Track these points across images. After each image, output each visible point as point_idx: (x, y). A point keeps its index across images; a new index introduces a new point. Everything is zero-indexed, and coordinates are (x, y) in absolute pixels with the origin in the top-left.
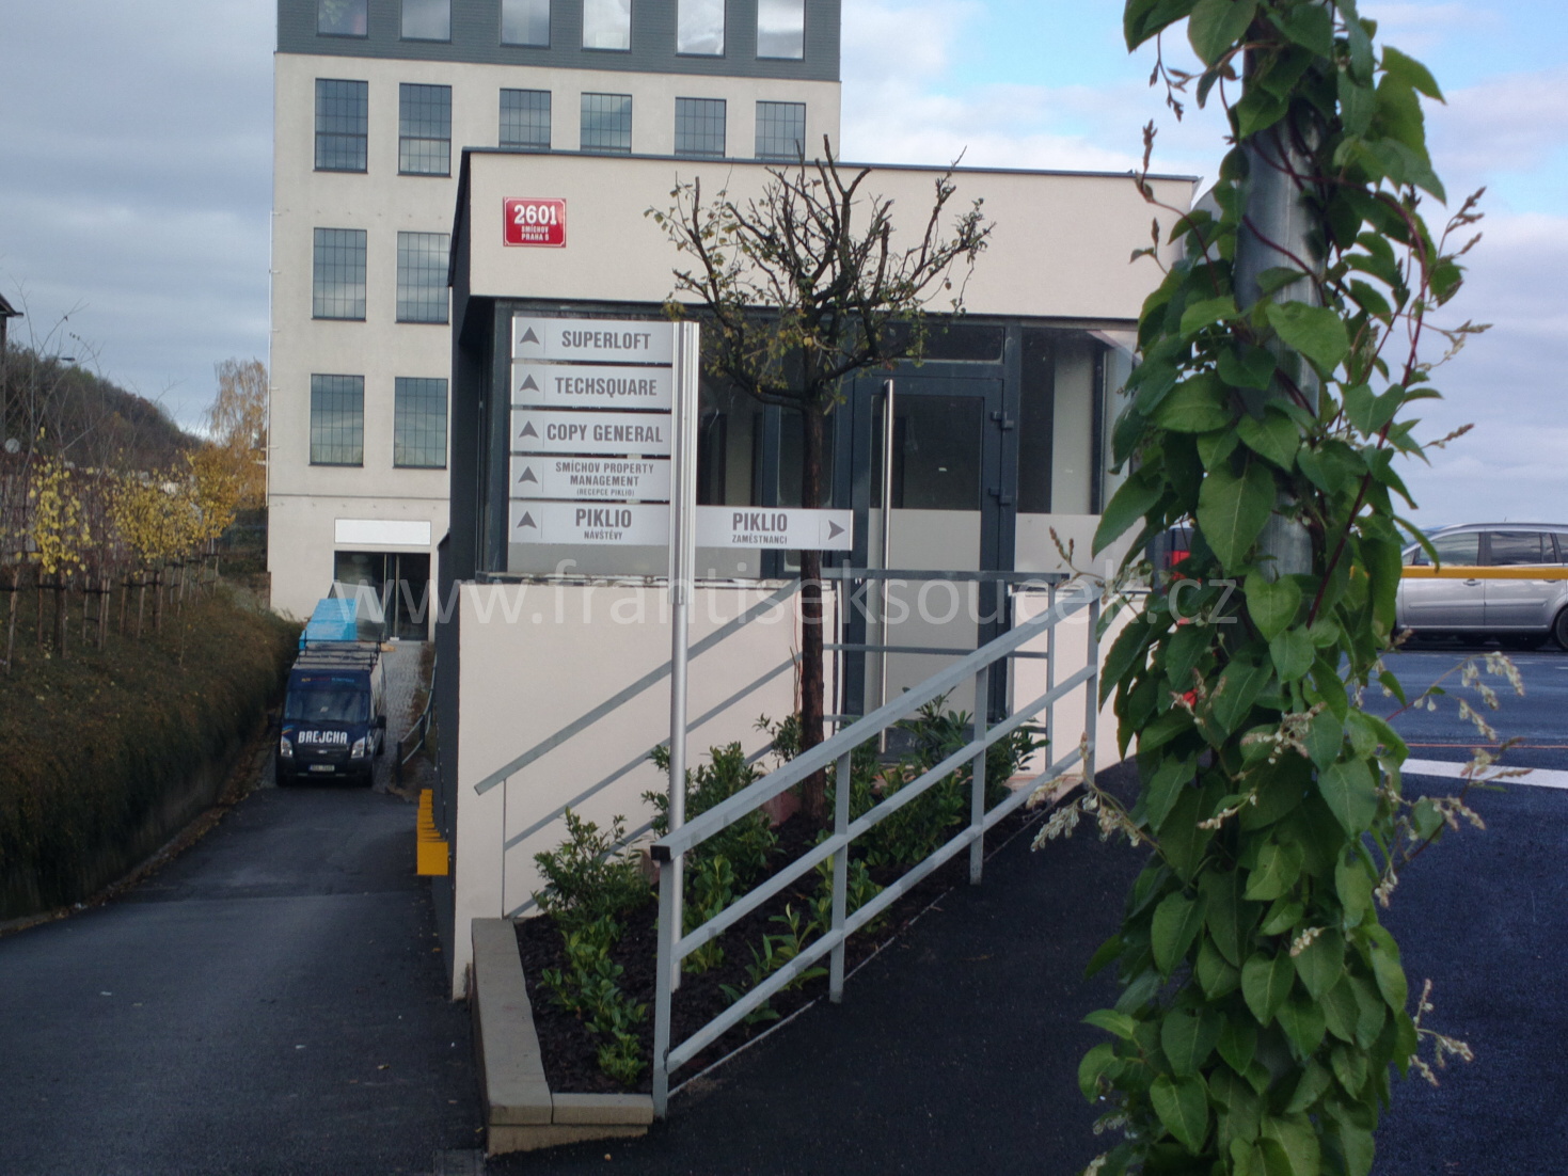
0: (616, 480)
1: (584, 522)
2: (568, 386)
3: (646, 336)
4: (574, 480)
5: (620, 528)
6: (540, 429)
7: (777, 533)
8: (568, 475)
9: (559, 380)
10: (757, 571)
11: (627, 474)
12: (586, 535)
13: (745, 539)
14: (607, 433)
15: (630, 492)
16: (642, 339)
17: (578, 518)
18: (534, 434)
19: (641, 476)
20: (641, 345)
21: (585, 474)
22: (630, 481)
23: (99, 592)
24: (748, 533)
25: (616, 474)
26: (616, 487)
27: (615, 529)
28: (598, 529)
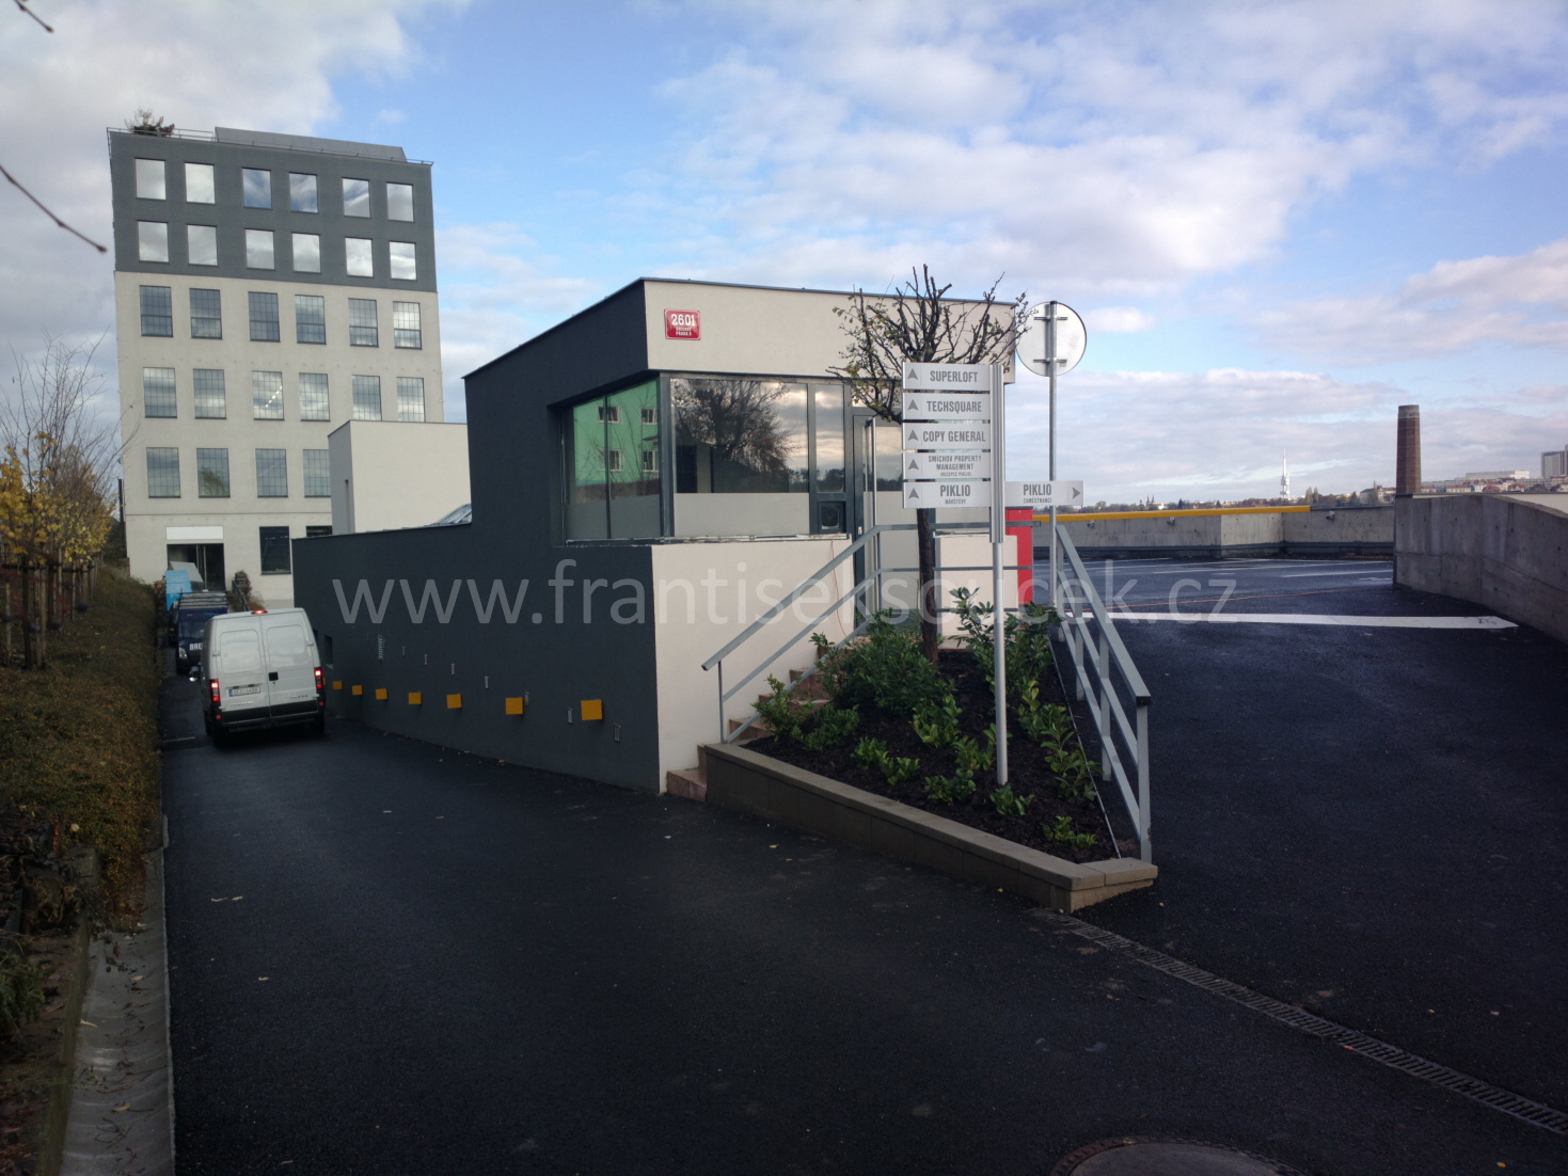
0: (961, 466)
1: (945, 493)
2: (934, 406)
3: (975, 373)
4: (938, 467)
5: (965, 497)
6: (919, 435)
7: (1046, 496)
8: (935, 464)
9: (929, 402)
10: (808, 531)
11: (967, 462)
12: (947, 502)
13: (1030, 500)
14: (956, 436)
15: (969, 474)
16: (973, 375)
17: (942, 491)
18: (916, 438)
19: (975, 463)
20: (972, 379)
21: (945, 463)
22: (969, 467)
23: (82, 572)
24: (1031, 497)
25: (961, 463)
26: (962, 471)
27: (962, 498)
28: (952, 498)
